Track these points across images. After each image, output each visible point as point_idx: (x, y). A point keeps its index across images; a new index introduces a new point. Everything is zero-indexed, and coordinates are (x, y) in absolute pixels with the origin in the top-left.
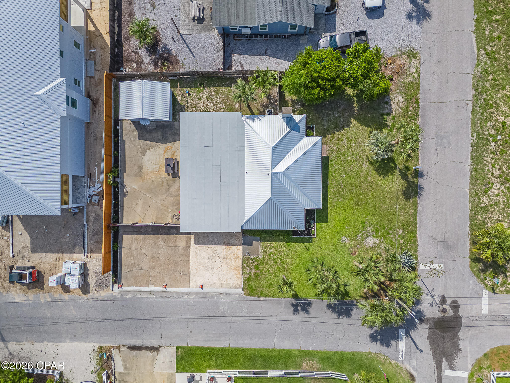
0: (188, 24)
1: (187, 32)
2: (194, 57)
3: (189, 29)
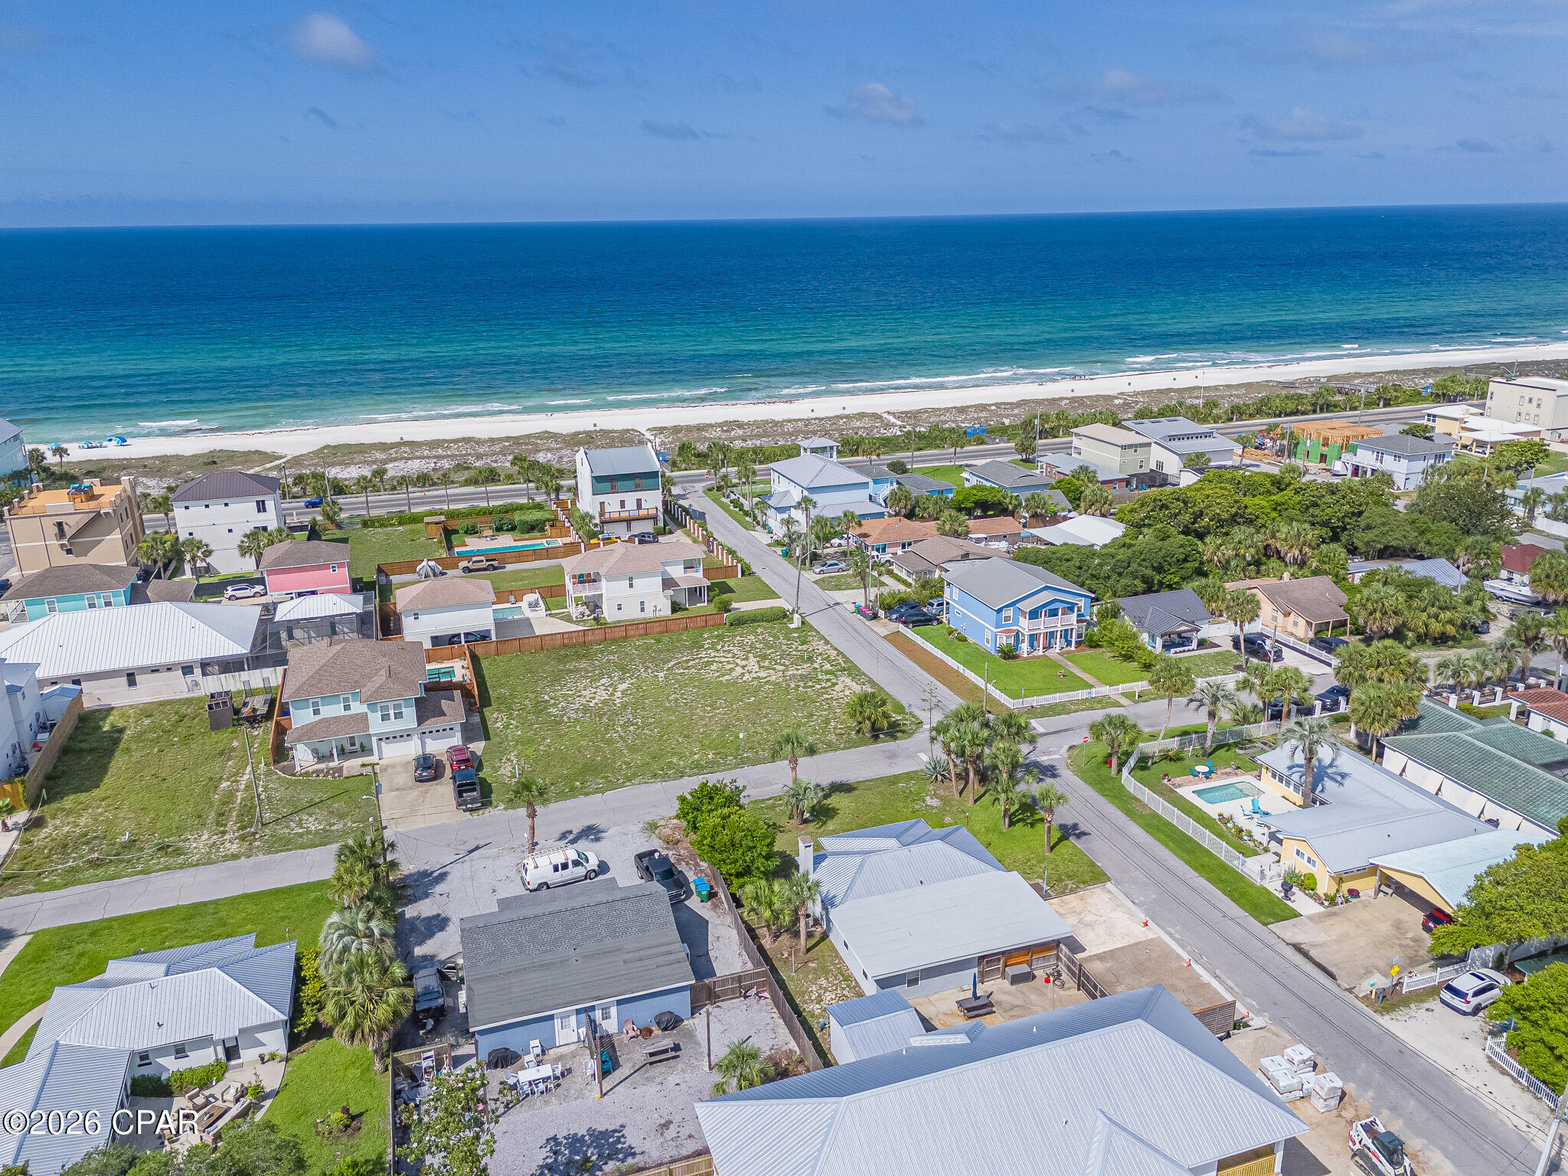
0: (686, 1063)
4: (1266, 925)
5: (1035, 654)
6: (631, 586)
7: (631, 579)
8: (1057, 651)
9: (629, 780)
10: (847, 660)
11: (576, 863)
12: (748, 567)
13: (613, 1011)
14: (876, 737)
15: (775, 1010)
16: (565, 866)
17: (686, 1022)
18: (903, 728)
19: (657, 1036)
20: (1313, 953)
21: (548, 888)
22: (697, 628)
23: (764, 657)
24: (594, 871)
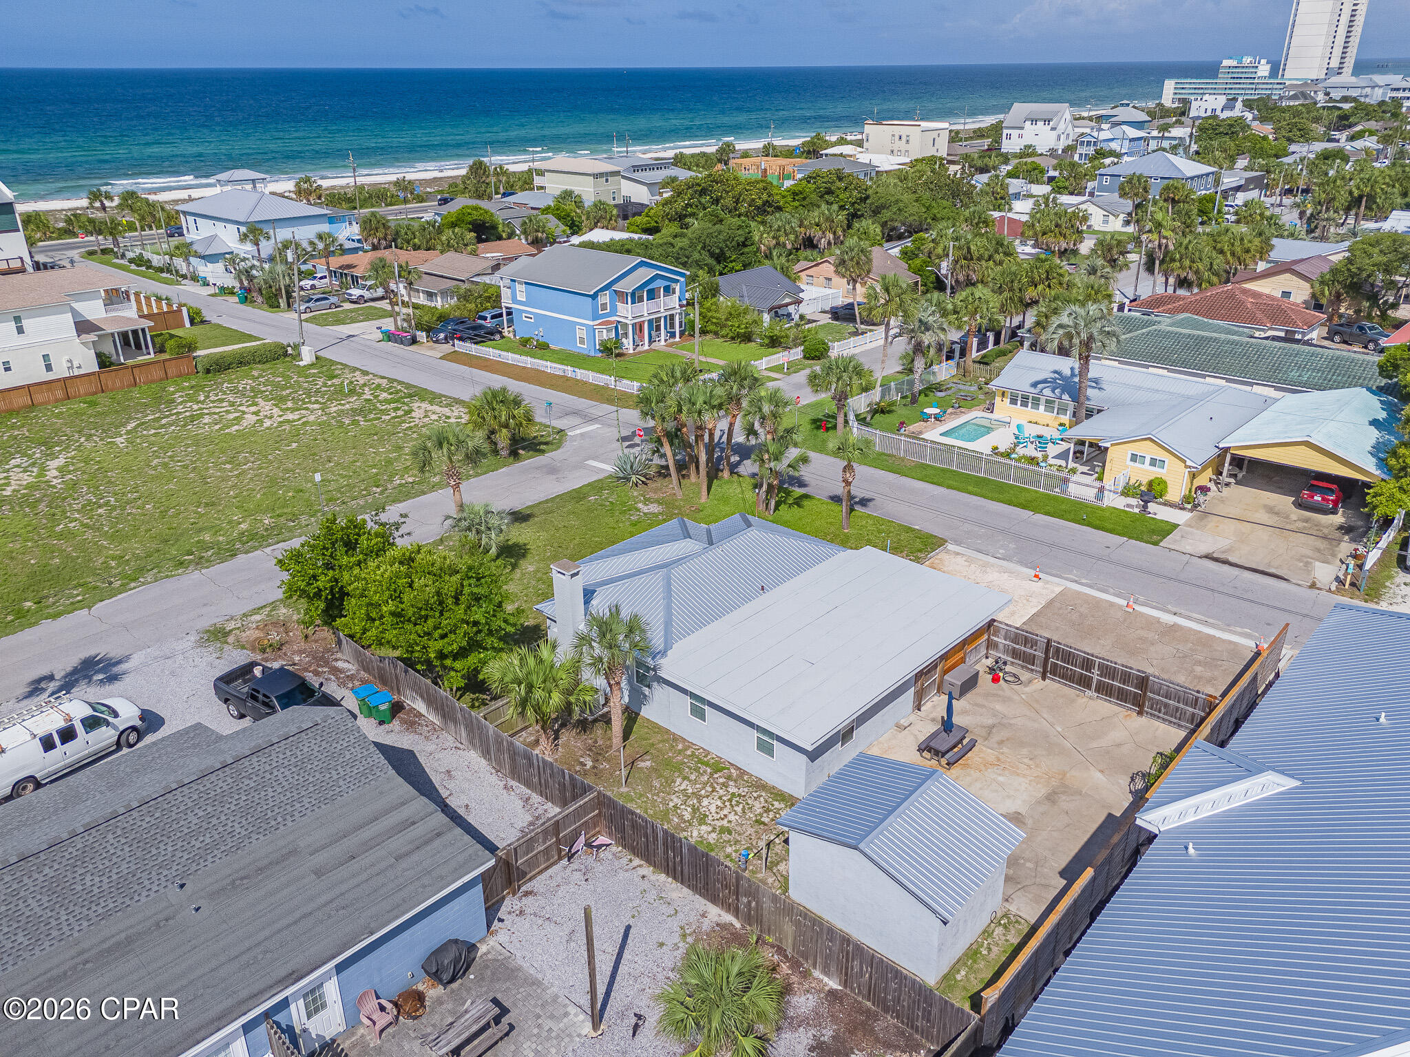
0: (538, 1036)
1: (566, 1014)
2: (628, 928)
3: (552, 1017)
4: (1156, 544)
5: (639, 349)
6: (20, 330)
7: (17, 319)
8: (663, 343)
9: (134, 580)
10: (408, 386)
11: (92, 723)
12: (198, 313)
13: (331, 990)
14: (514, 454)
15: (637, 861)
16: (67, 735)
17: (483, 949)
18: (543, 440)
19: (439, 1001)
20: (1231, 559)
21: (38, 785)
22: (152, 382)
23: (283, 399)
24: (133, 728)
